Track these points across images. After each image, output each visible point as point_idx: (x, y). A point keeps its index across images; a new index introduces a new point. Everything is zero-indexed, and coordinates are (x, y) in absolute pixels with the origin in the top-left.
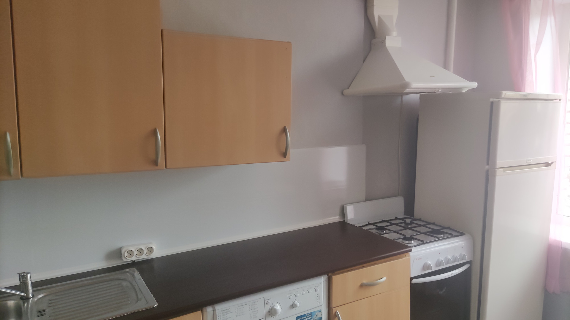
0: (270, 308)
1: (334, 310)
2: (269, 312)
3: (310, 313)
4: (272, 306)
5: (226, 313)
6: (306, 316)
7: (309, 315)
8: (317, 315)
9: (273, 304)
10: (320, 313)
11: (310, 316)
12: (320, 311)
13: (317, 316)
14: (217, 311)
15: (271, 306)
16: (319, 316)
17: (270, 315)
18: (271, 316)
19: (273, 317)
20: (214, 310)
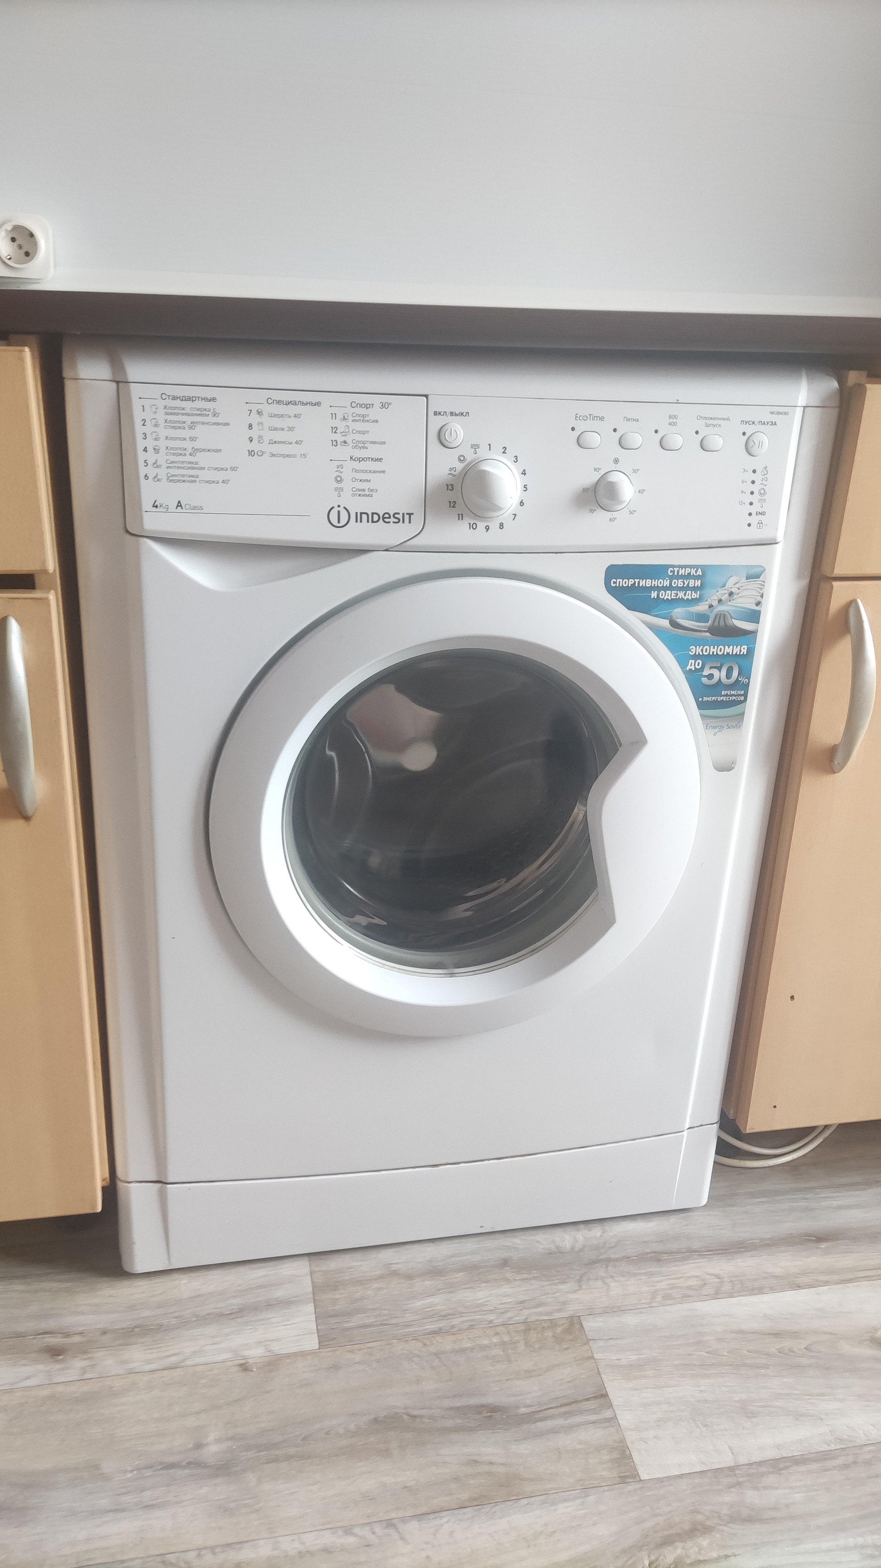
0: (460, 466)
1: (840, 594)
2: (450, 487)
3: (696, 567)
4: (470, 456)
5: (189, 420)
6: (671, 578)
7: (689, 576)
8: (734, 590)
9: (475, 447)
10: (753, 585)
11: (692, 583)
12: (757, 576)
13: (731, 594)
14: (136, 391)
15: (461, 459)
16: (745, 602)
17: (453, 504)
18: (461, 517)
19: (473, 527)
20: (121, 382)
